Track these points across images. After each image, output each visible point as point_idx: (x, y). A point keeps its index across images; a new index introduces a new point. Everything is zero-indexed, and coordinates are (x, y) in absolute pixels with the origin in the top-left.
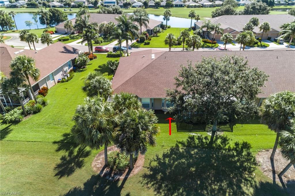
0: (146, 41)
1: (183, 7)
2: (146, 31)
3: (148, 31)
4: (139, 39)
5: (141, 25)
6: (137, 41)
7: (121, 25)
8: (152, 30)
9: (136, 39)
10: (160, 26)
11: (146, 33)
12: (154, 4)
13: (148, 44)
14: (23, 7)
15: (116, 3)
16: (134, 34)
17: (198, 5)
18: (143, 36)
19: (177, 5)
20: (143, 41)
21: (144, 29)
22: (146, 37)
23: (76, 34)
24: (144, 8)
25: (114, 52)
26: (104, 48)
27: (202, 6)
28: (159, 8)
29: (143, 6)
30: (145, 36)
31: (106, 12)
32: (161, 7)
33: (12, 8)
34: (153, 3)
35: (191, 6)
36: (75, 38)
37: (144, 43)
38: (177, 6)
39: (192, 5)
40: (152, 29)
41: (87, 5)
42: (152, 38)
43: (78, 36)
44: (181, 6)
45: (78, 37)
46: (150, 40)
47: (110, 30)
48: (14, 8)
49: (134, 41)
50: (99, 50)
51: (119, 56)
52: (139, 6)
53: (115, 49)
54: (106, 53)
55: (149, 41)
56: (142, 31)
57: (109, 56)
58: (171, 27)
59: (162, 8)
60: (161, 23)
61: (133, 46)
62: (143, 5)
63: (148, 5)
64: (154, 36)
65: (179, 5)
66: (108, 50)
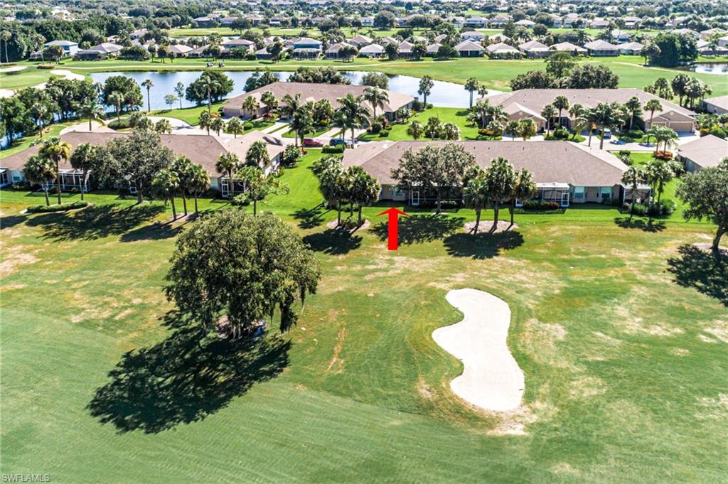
0: (382, 131)
1: (482, 56)
2: (383, 115)
3: (387, 114)
4: (371, 128)
5: (375, 106)
6: (369, 131)
7: (345, 108)
8: (394, 113)
9: (365, 127)
10: (411, 106)
11: (384, 117)
12: (409, 51)
13: (386, 135)
14: (111, 57)
15: (321, 46)
16: (362, 121)
17: (516, 54)
18: (379, 123)
19: (465, 51)
20: (377, 130)
21: (379, 112)
22: (384, 124)
23: (260, 117)
24: (387, 58)
25: (331, 145)
26: (315, 140)
27: (524, 54)
28: (422, 60)
29: (384, 54)
30: (380, 123)
31: (311, 78)
32: (428, 55)
33: (88, 60)
34: (407, 47)
35: (498, 55)
36: (261, 124)
37: (379, 135)
38: (464, 54)
39: (502, 54)
40: (394, 111)
41: (253, 51)
42: (393, 127)
43: (264, 121)
44: (476, 54)
45: (264, 123)
46: (390, 129)
47: (322, 113)
48: (91, 60)
49: (364, 131)
50: (308, 144)
51: (340, 151)
52: (376, 54)
53: (333, 142)
54: (321, 148)
55: (387, 131)
56: (377, 115)
57: (325, 151)
58: (434, 106)
59: (431, 58)
60: (414, 99)
61: (361, 139)
62: (384, 51)
63: (395, 53)
64: (398, 123)
65: (471, 52)
66: (322, 143)
